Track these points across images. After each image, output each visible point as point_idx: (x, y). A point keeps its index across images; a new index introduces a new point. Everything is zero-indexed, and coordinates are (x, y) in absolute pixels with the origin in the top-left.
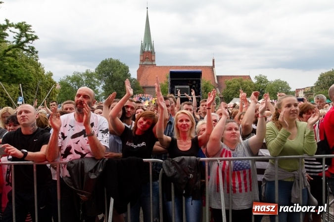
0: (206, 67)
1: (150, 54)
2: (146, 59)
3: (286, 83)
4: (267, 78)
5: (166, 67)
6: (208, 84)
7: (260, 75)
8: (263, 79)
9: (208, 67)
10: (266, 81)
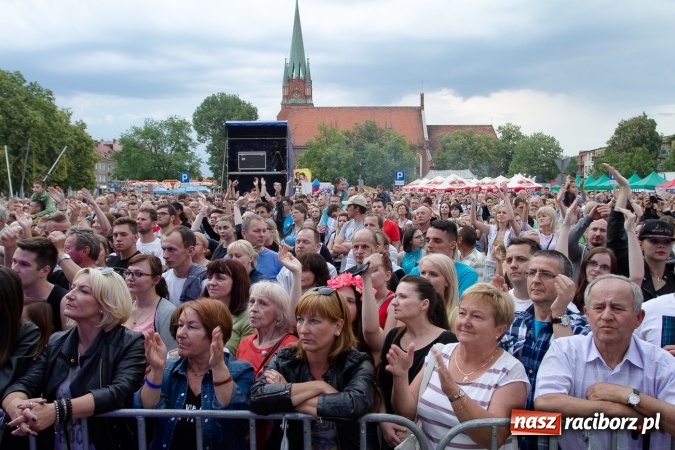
0: (407, 108)
1: (301, 84)
2: (293, 92)
3: (553, 139)
4: (521, 130)
5: (331, 108)
6: (398, 141)
7: (509, 124)
8: (514, 131)
9: (411, 108)
10: (519, 136)
